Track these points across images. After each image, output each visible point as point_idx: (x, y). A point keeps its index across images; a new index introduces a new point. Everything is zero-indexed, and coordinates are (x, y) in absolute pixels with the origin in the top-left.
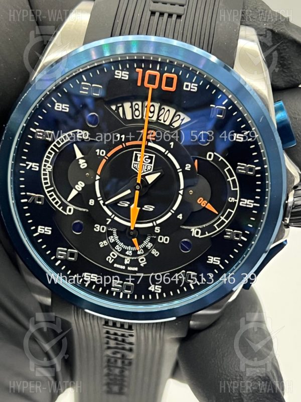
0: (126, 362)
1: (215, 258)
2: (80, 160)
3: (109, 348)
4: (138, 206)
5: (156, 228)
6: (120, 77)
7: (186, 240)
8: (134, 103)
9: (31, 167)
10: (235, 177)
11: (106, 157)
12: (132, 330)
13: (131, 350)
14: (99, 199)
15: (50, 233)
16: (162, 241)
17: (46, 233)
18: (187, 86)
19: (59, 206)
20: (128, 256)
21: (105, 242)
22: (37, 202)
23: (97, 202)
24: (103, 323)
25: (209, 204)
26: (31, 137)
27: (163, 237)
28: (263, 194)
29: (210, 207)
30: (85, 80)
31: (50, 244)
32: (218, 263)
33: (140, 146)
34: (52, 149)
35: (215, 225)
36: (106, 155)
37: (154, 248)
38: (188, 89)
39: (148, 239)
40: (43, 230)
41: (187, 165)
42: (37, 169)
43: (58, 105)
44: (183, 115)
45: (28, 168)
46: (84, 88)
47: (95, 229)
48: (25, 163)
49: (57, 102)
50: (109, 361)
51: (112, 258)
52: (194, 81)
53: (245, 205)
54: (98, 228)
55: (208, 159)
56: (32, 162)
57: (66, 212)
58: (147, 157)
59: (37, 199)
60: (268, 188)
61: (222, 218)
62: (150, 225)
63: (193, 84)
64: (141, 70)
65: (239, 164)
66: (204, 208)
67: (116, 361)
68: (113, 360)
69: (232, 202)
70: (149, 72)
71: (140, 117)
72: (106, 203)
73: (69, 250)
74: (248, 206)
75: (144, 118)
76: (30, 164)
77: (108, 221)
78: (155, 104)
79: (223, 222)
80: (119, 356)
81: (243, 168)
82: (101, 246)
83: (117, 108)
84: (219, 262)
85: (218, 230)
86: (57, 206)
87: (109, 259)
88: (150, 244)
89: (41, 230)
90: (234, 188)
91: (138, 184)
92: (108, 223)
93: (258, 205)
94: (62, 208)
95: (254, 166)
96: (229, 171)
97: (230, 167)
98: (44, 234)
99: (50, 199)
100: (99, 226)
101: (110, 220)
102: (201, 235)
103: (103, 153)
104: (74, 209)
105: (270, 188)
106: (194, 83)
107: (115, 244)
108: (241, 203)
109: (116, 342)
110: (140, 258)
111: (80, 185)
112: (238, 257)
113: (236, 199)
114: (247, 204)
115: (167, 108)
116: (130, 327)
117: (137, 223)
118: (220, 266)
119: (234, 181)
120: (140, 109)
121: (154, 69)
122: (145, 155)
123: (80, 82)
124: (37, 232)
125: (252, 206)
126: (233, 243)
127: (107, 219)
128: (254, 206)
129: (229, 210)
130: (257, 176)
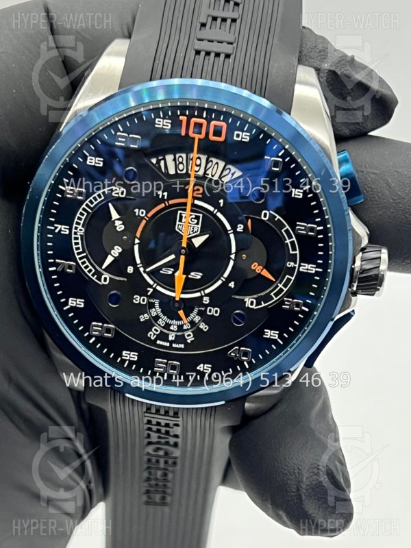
0: (170, 461)
1: (273, 332)
2: (116, 222)
3: (150, 443)
4: (184, 274)
5: (205, 298)
6: (161, 126)
7: (238, 311)
8: (177, 156)
9: (60, 230)
10: (294, 239)
11: (145, 217)
12: (179, 417)
13: (176, 445)
14: (138, 266)
15: (82, 305)
16: (211, 314)
17: (78, 306)
18: (238, 136)
19: (93, 275)
20: (173, 331)
21: (146, 315)
22: (68, 270)
23: (136, 269)
24: (145, 410)
25: (265, 270)
26: (60, 196)
27: (212, 308)
28: (326, 257)
29: (266, 273)
30: (121, 130)
31: (82, 319)
32: (277, 338)
33: (185, 204)
34: (84, 209)
35: (272, 294)
36: (146, 215)
37: (203, 322)
38: (240, 139)
39: (196, 311)
40: (75, 302)
41: (239, 226)
42: (67, 232)
43: (91, 159)
44: (233, 169)
45: (57, 231)
46: (120, 139)
47: (134, 301)
48: (53, 226)
49: (90, 155)
50: (149, 460)
51: (154, 334)
52: (245, 129)
53: (306, 271)
54: (138, 299)
55: (263, 218)
56: (61, 225)
57: (100, 281)
58: (194, 217)
59: (67, 266)
60: (332, 251)
61: (280, 286)
62: (198, 294)
63: (244, 133)
64: (185, 118)
65: (298, 223)
66: (260, 274)
67: (158, 461)
68: (154, 460)
69: (291, 267)
70: (194, 120)
71: (184, 171)
72: (148, 270)
73: (105, 325)
74: (309, 271)
75: (189, 172)
76: (60, 226)
77: (149, 291)
78: (201, 156)
79: (281, 290)
80: (161, 453)
81: (303, 228)
82: (142, 320)
83: (158, 162)
84: (277, 336)
85: (275, 299)
86: (90, 275)
87: (151, 335)
88: (197, 317)
89: (72, 302)
90: (293, 251)
91: (183, 248)
92: (149, 294)
93: (321, 270)
94: (96, 276)
95: (316, 226)
96: (287, 231)
97: (288, 227)
98: (75, 307)
99: (83, 267)
100: (138, 297)
101: (151, 290)
102: (256, 306)
103: (142, 213)
104: (110, 278)
105: (334, 251)
106: (246, 131)
107: (157, 318)
108: (301, 268)
109: (158, 435)
110: (186, 334)
111: (117, 251)
112: (298, 330)
113: (296, 263)
114: (307, 269)
115: (215, 160)
116: (176, 414)
117: (182, 293)
118: (279, 340)
119: (292, 243)
120: (185, 162)
121: (200, 116)
122: (191, 215)
123: (116, 133)
124: (67, 304)
125: (313, 272)
126: (292, 314)
127: (148, 289)
128: (316, 271)
129: (287, 276)
130: (319, 237)
